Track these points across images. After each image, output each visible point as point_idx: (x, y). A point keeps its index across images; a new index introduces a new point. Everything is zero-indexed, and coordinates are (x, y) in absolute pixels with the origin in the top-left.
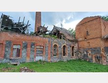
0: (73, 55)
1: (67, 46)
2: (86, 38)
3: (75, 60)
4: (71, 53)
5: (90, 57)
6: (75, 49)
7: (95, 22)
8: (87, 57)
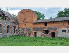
0: (14, 32)
1: (11, 26)
2: (24, 22)
3: (15, 36)
4: (13, 31)
5: (25, 33)
6: (16, 28)
7: (29, 13)
8: (24, 33)
